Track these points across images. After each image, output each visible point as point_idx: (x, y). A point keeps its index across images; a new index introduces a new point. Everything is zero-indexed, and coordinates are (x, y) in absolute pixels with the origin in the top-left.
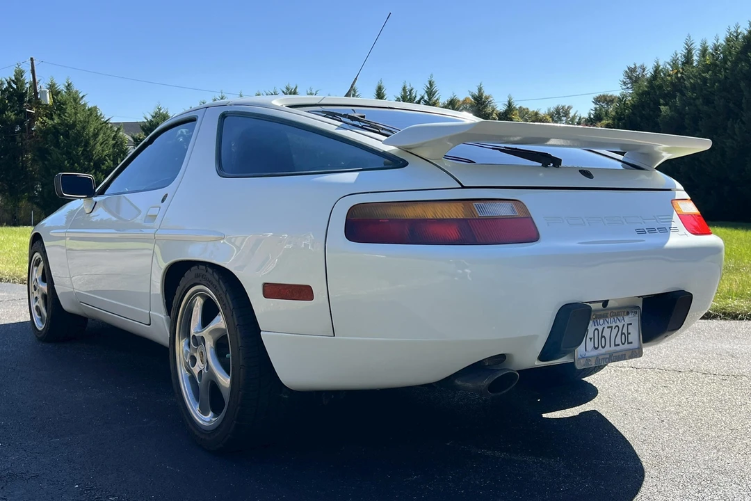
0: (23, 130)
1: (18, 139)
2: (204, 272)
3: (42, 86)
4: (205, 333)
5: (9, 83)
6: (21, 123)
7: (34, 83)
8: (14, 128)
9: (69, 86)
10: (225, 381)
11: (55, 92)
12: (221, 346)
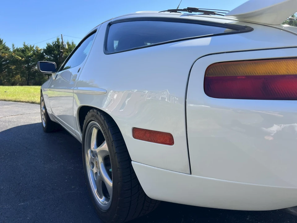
0: (60, 57)
1: (59, 59)
2: (96, 114)
3: (65, 43)
4: (98, 150)
5: (55, 42)
6: (59, 54)
7: (62, 42)
8: (57, 56)
9: (73, 43)
10: (109, 183)
11: (69, 45)
12: (107, 160)
